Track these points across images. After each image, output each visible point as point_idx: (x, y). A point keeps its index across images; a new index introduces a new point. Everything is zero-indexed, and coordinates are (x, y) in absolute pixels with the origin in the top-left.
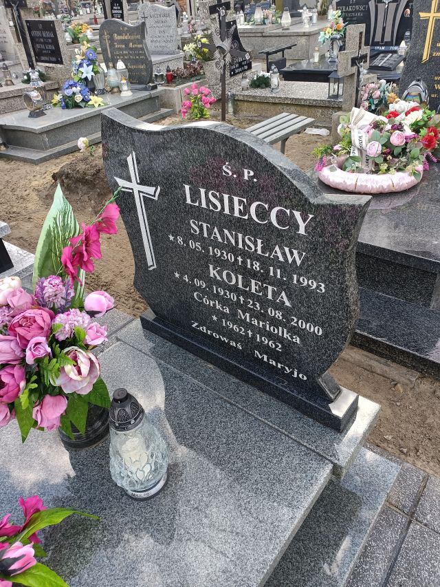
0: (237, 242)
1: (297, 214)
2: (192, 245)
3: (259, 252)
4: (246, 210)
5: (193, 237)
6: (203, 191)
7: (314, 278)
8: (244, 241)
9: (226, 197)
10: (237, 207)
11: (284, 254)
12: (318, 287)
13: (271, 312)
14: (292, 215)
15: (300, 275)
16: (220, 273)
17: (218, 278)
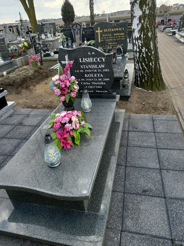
0: (91, 67)
1: (103, 58)
2: (81, 71)
3: (96, 67)
4: (93, 60)
5: (82, 69)
6: (84, 59)
7: (107, 69)
8: (93, 66)
9: (89, 59)
10: (91, 60)
11: (101, 66)
12: (108, 70)
13: (99, 80)
14: (102, 58)
15: (104, 69)
16: (88, 75)
17: (87, 76)
